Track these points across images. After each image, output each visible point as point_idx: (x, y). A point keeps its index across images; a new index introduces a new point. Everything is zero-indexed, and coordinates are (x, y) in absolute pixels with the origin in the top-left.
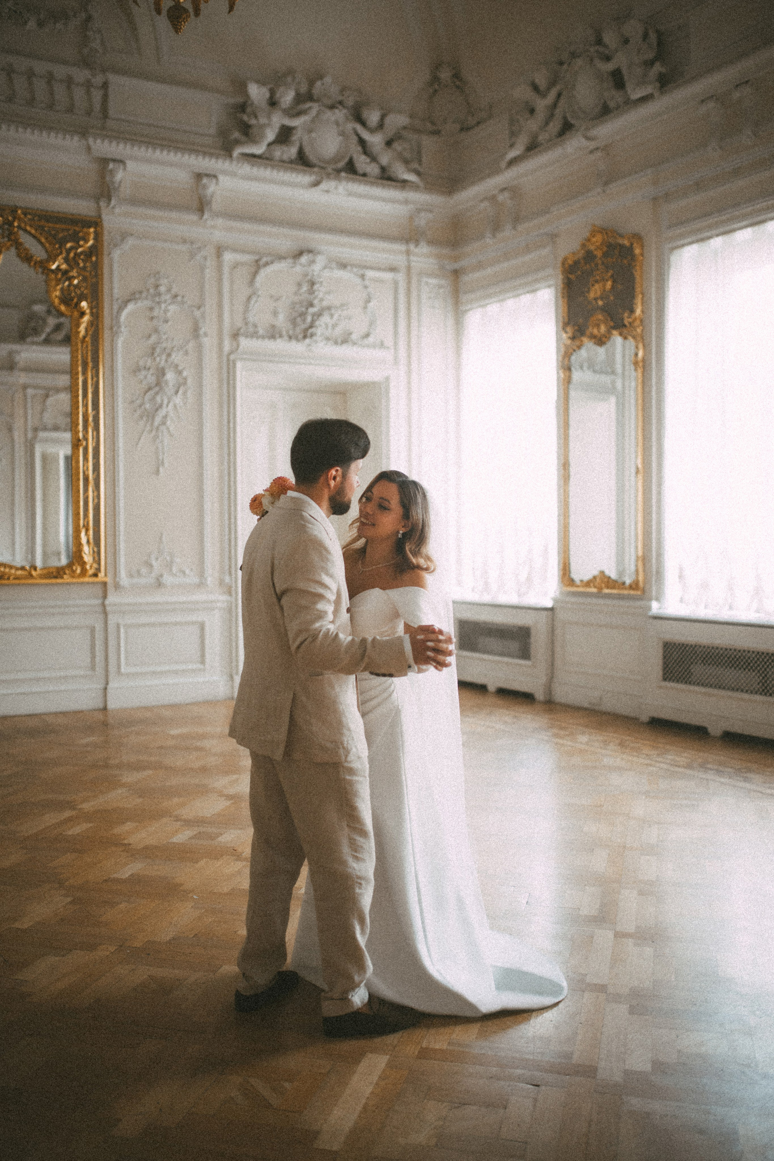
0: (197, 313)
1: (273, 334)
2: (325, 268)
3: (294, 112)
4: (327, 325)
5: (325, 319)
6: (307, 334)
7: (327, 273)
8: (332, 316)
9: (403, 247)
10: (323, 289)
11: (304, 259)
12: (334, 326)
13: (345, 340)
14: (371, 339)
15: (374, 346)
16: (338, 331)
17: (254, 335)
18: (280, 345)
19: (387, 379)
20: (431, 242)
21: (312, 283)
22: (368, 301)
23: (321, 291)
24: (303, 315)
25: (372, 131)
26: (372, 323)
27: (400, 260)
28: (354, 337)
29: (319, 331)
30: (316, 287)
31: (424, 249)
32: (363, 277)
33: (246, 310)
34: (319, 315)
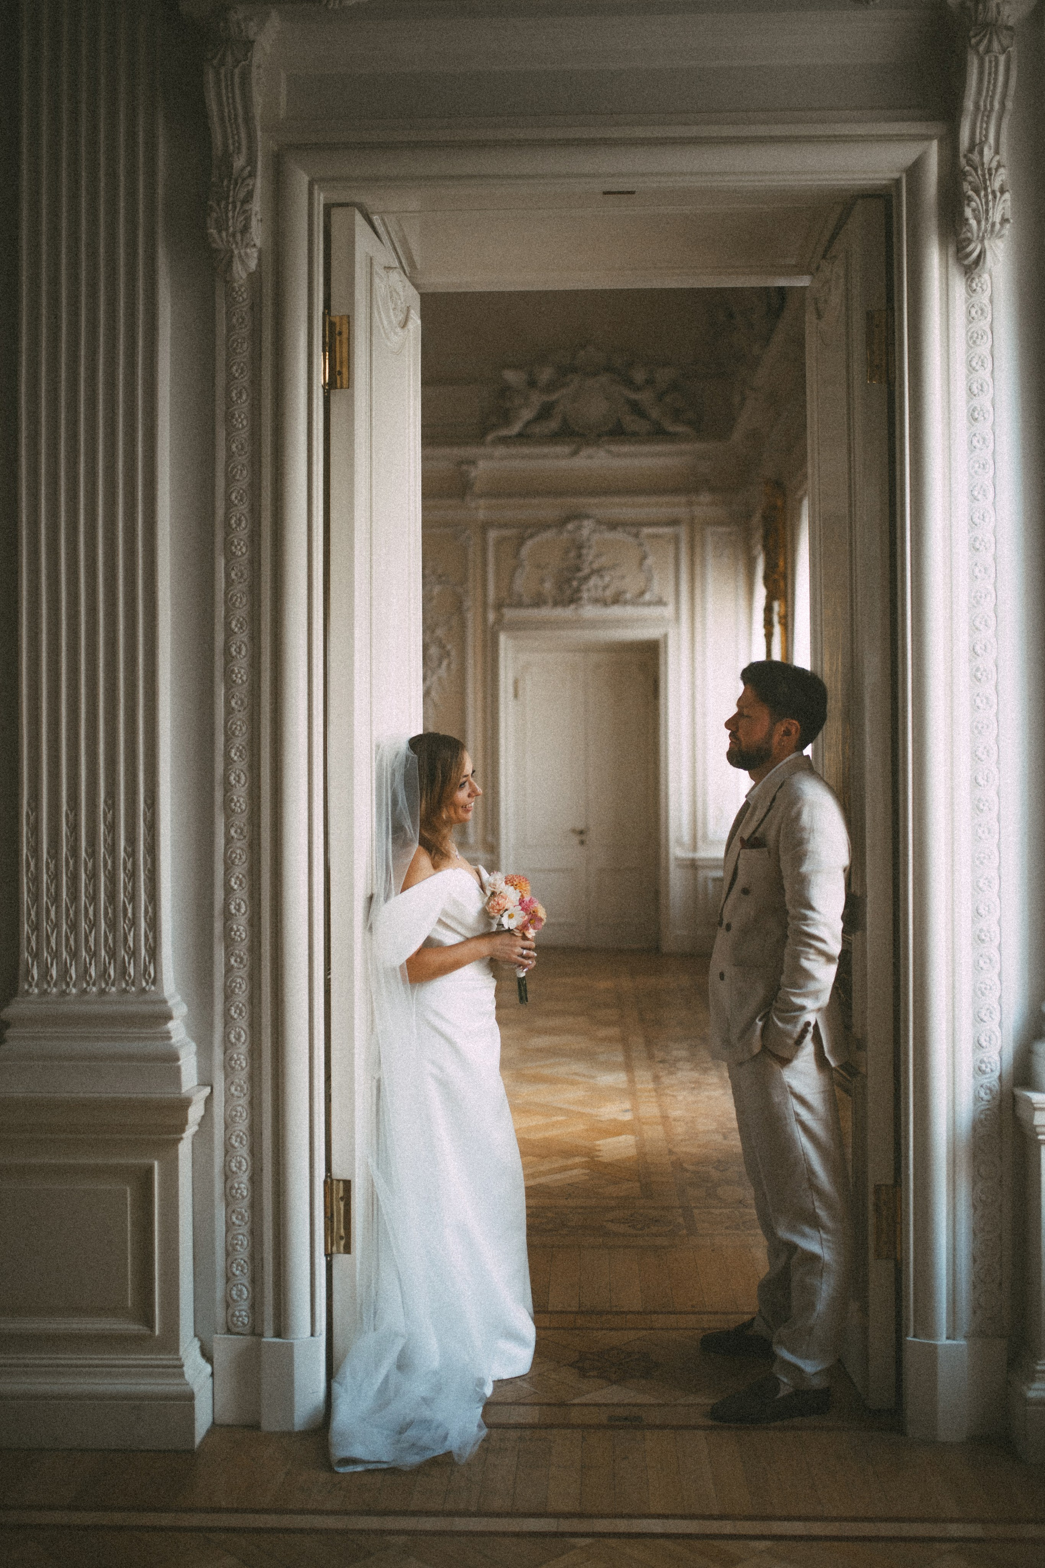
0: (459, 590)
1: (538, 601)
2: (594, 531)
3: (551, 387)
4: (596, 587)
5: (593, 581)
6: (574, 599)
7: (596, 537)
8: (602, 577)
9: (683, 499)
10: (593, 552)
11: (570, 526)
12: (605, 588)
13: (617, 600)
14: (647, 597)
15: (649, 604)
16: (609, 593)
17: (520, 605)
18: (546, 612)
19: (666, 636)
20: (713, 490)
21: (580, 547)
22: (644, 557)
23: (589, 554)
24: (569, 581)
25: (638, 389)
26: (649, 580)
27: (681, 512)
28: (628, 596)
29: (585, 595)
30: (584, 551)
31: (705, 498)
32: (636, 535)
33: (512, 581)
34: (587, 578)
